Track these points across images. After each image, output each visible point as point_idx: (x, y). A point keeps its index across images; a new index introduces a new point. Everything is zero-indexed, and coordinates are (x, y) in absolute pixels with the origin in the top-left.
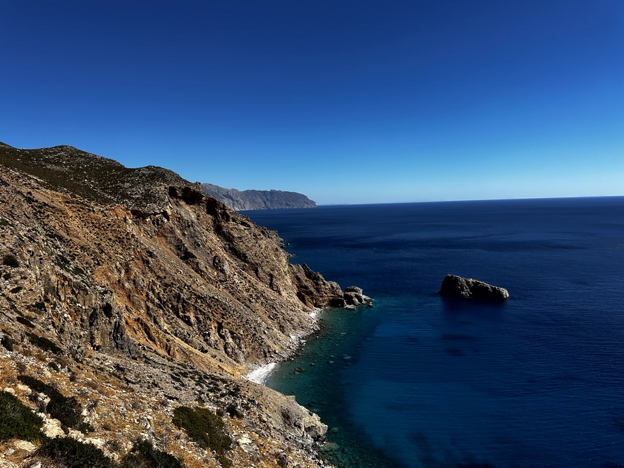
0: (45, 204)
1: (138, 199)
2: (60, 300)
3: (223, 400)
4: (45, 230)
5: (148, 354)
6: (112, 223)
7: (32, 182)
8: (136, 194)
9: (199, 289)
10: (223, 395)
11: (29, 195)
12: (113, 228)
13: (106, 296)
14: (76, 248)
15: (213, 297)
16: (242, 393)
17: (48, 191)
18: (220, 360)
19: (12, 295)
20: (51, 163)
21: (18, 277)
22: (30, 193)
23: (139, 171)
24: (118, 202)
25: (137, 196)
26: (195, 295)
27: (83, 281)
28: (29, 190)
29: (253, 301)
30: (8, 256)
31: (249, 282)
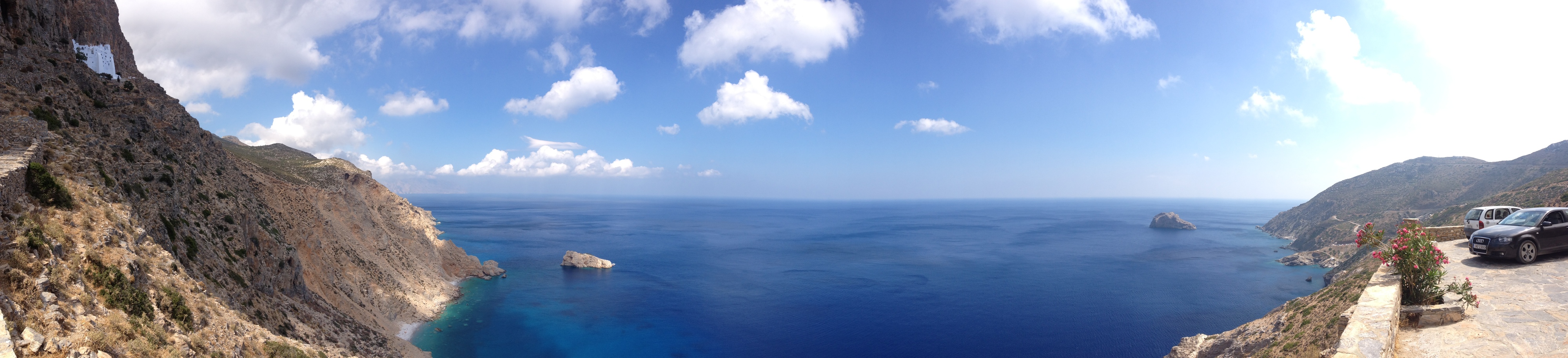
0: (260, 183)
1: (322, 181)
2: (260, 250)
3: (371, 349)
4: (257, 200)
5: (319, 301)
6: (302, 198)
7: (254, 168)
8: (321, 178)
9: (361, 254)
10: (372, 345)
11: (251, 177)
12: (303, 203)
13: (291, 252)
14: (276, 215)
15: (372, 262)
16: (388, 346)
17: (262, 174)
18: (375, 316)
19: (227, 243)
20: (268, 155)
21: (232, 231)
22: (251, 175)
23: (325, 161)
24: (308, 184)
25: (322, 180)
26: (359, 259)
27: (276, 239)
28: (252, 173)
29: (405, 268)
30: (228, 216)
31: (403, 252)
